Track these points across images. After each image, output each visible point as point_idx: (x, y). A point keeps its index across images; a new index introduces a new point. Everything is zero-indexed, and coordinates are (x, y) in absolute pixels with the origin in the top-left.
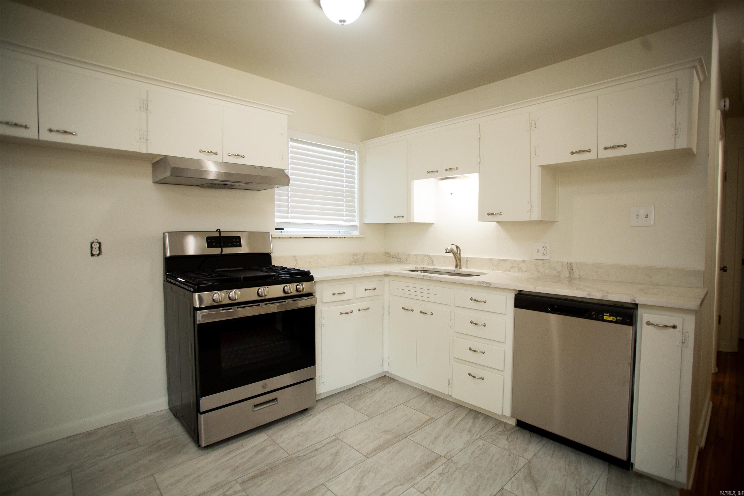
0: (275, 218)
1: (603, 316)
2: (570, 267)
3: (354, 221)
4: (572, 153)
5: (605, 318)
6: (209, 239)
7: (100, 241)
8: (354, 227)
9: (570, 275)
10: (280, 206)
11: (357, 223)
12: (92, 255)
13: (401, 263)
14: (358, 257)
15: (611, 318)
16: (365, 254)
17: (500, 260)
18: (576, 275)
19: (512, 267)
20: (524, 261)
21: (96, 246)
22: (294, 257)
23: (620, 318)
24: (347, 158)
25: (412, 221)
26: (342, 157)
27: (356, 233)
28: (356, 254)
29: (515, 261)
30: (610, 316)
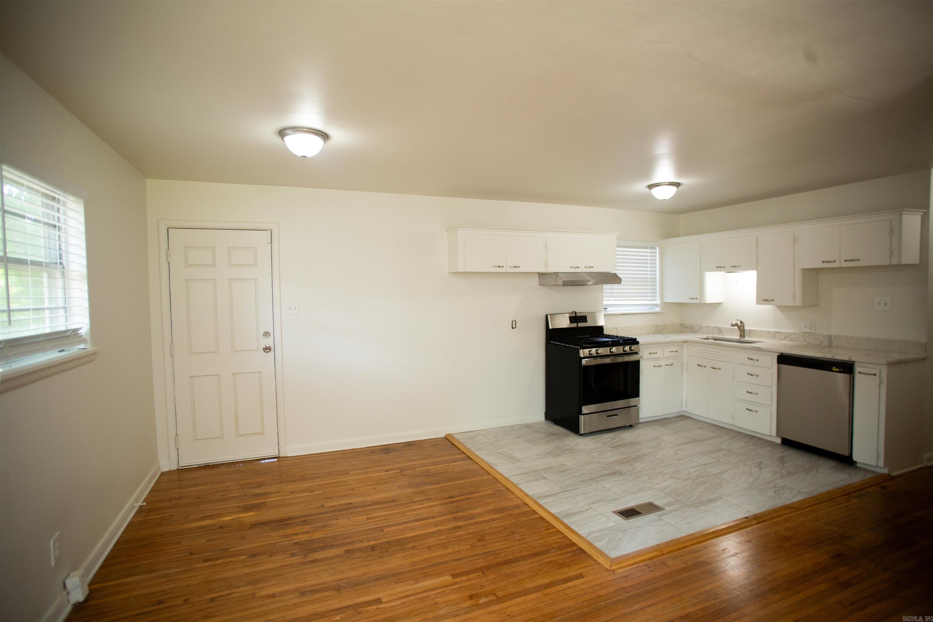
0: (603, 301)
1: (832, 368)
2: (830, 337)
3: (656, 300)
4: (823, 262)
5: (833, 369)
6: (571, 318)
7: (516, 320)
8: (656, 305)
9: (829, 344)
10: (606, 293)
11: (658, 302)
12: (513, 328)
13: (695, 332)
14: (660, 328)
15: (836, 370)
16: (664, 325)
17: (776, 332)
18: (834, 344)
19: (785, 338)
20: (794, 334)
21: (514, 323)
22: (616, 328)
23: (842, 370)
24: (651, 252)
25: (705, 302)
26: (647, 252)
27: (657, 309)
28: (658, 326)
29: (788, 333)
30: (836, 368)
